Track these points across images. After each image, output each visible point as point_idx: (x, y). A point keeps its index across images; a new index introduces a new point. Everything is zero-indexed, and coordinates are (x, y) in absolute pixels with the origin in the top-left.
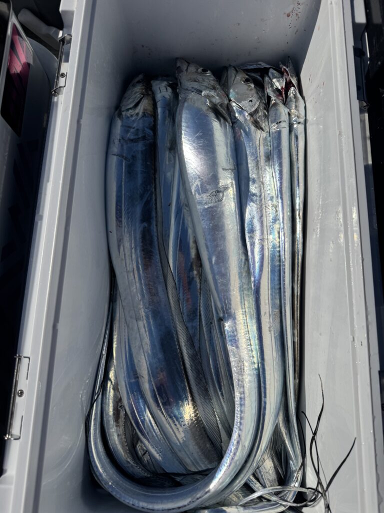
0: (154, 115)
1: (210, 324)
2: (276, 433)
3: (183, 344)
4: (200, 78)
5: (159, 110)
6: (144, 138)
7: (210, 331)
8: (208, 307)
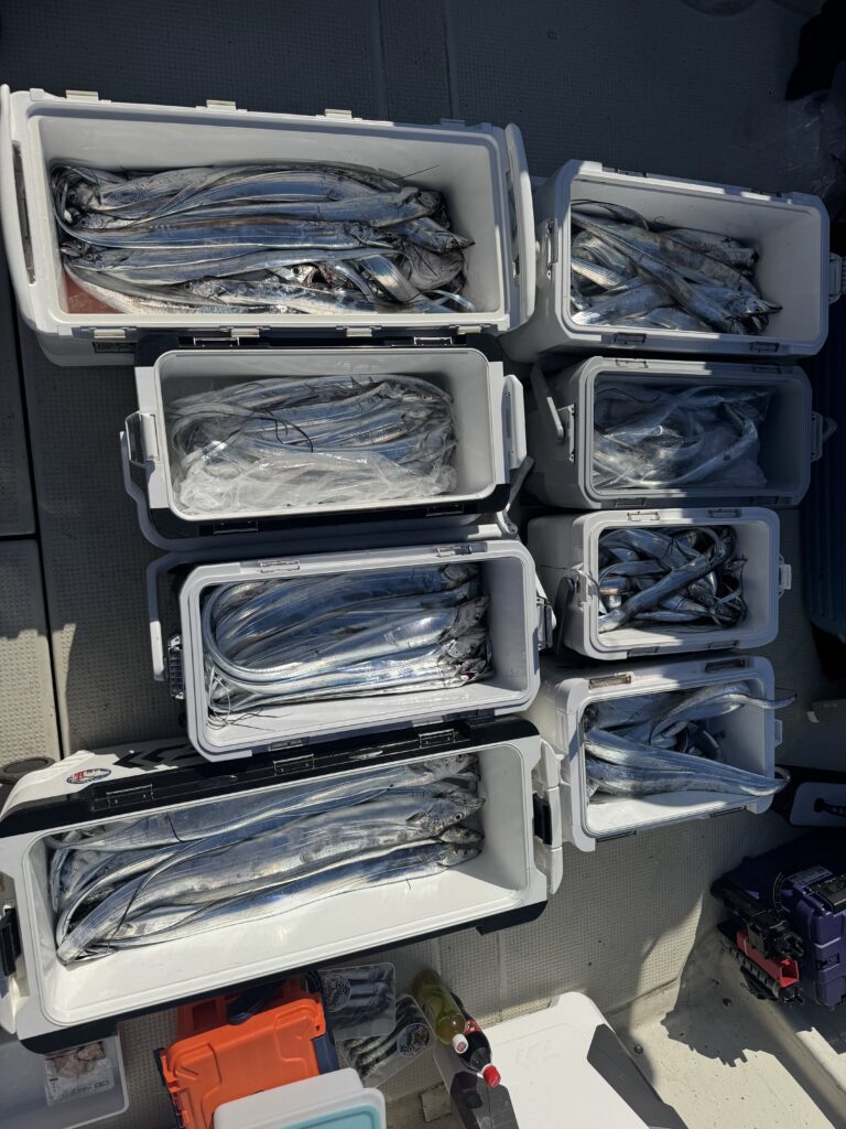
0: (443, 590)
1: (311, 643)
2: (250, 693)
3: (297, 627)
4: (471, 617)
5: (447, 593)
6: (427, 587)
7: (306, 644)
8: (320, 641)
